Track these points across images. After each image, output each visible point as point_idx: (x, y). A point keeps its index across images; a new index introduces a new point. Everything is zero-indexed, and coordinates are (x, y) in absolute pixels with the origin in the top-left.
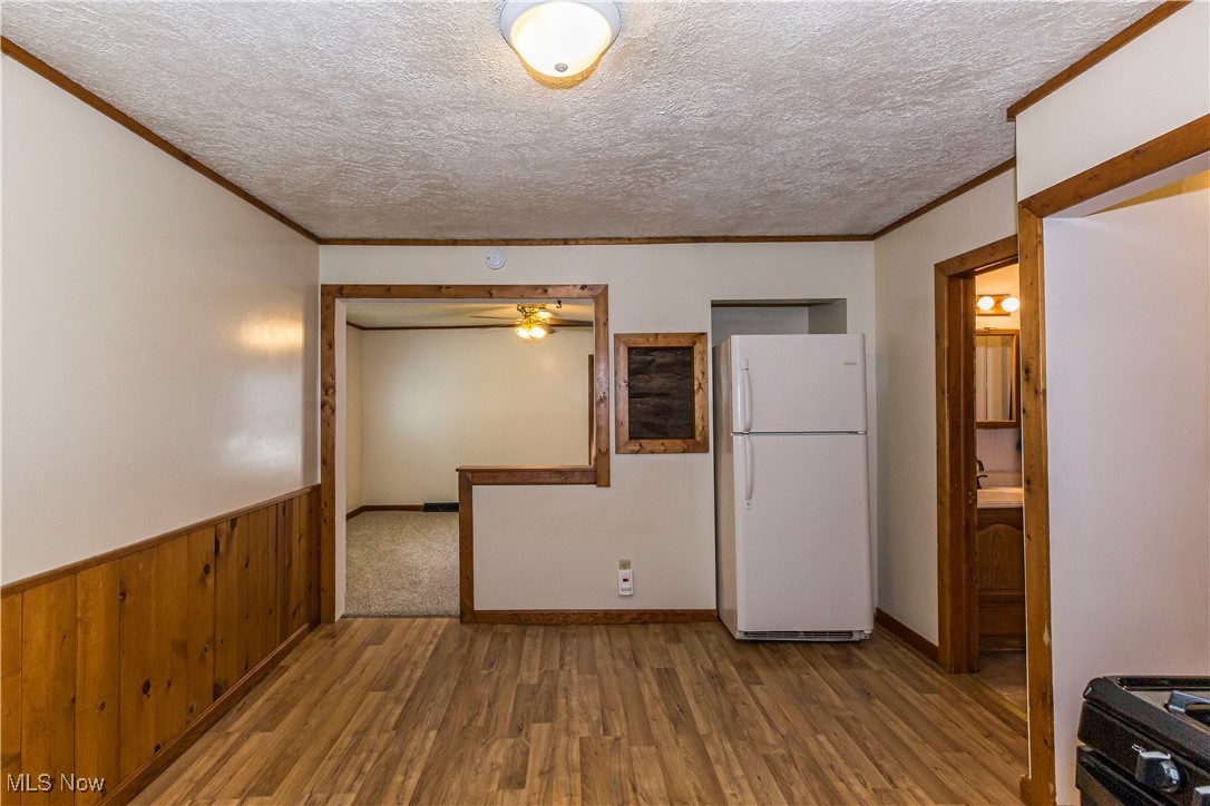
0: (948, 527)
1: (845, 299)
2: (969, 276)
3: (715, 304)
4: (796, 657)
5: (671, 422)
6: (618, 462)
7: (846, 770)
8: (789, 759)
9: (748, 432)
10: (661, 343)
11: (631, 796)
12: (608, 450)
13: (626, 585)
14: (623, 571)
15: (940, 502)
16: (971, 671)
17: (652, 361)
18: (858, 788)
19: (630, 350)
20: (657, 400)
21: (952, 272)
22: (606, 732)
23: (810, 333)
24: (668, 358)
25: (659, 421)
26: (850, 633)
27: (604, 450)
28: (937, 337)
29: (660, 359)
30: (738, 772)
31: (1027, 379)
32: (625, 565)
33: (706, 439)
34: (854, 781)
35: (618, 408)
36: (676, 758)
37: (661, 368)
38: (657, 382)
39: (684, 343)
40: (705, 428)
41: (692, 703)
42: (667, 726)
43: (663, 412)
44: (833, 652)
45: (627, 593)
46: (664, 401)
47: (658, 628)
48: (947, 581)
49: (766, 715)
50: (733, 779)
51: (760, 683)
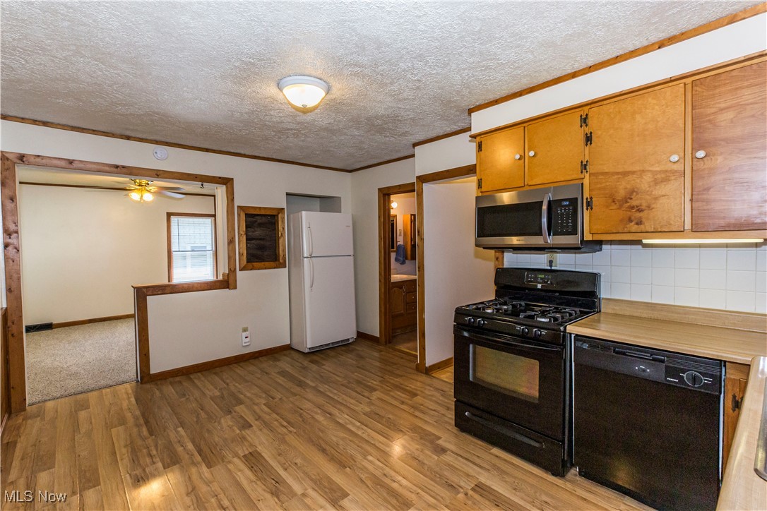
0: (383, 290)
1: (340, 198)
2: (389, 195)
3: (288, 194)
4: (332, 353)
5: (266, 253)
6: (241, 276)
7: (368, 379)
8: (349, 382)
9: (311, 257)
10: (263, 212)
11: (302, 411)
12: (235, 269)
13: (247, 340)
14: (245, 333)
15: (380, 281)
16: (390, 343)
17: (256, 221)
18: (375, 383)
19: (247, 215)
20: (258, 242)
21: (385, 193)
22: (273, 398)
23: (321, 211)
24: (264, 220)
25: (259, 253)
26: (348, 340)
27: (233, 269)
28: (379, 217)
29: (259, 220)
30: (336, 392)
31: (419, 235)
32: (245, 330)
33: (285, 261)
34: (373, 381)
35: (240, 246)
36: (310, 395)
37: (260, 225)
38: (258, 232)
39: (274, 213)
40: (284, 255)
41: (302, 378)
42: (299, 389)
43: (261, 248)
44: (343, 348)
45: (248, 344)
46: (262, 242)
47: (265, 358)
48: (383, 310)
49: (334, 374)
50: (335, 394)
51: (324, 365)
